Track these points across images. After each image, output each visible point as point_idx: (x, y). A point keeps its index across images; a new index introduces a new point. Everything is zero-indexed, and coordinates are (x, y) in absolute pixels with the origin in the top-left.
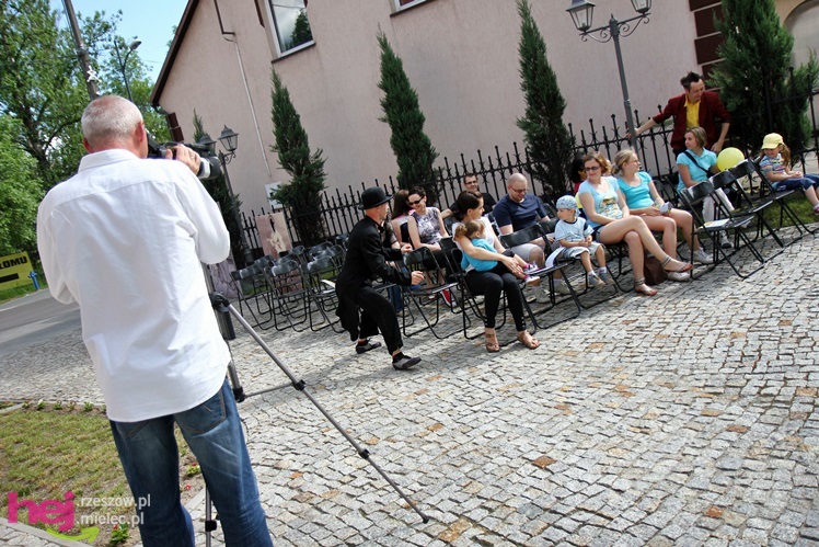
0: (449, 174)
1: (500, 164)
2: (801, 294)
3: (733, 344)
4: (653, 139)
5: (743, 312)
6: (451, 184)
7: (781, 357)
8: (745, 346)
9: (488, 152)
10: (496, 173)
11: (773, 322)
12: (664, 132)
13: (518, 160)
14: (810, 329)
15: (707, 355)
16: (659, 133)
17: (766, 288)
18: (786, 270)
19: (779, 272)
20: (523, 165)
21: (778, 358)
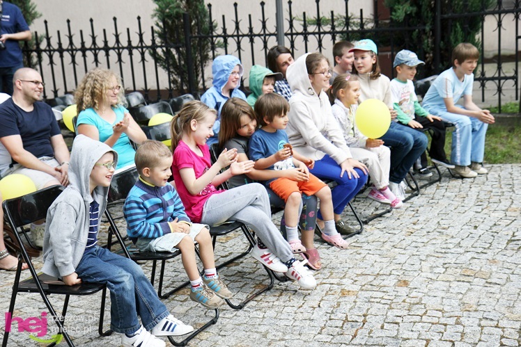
0: (49, 44)
1: (118, 41)
2: (429, 249)
3: (339, 305)
4: (306, 39)
5: (362, 265)
6: (51, 57)
7: (386, 326)
8: (351, 309)
9: (104, 23)
10: (111, 52)
11: (391, 281)
12: (319, 33)
13: (141, 40)
14: (426, 294)
15: (306, 315)
16: (314, 33)
17: (395, 238)
18: (421, 219)
19: (415, 220)
20: (147, 47)
21: (382, 327)
